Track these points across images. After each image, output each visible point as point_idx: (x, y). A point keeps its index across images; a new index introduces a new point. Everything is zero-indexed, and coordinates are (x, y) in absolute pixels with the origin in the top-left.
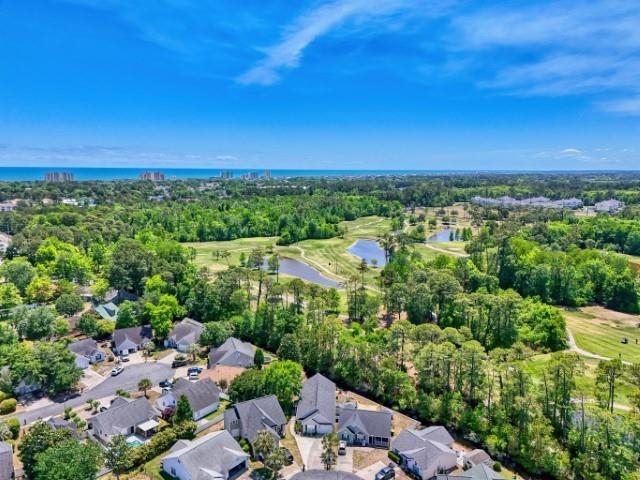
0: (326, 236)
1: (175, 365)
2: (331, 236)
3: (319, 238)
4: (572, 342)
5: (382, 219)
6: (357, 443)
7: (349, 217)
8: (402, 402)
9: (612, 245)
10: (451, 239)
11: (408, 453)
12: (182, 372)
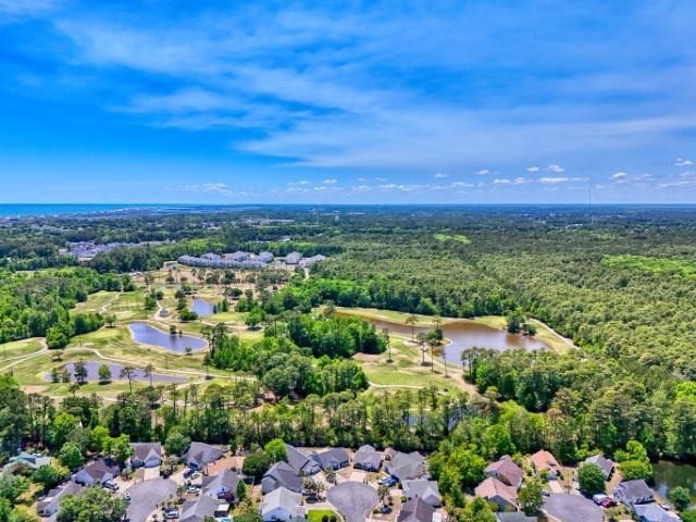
0: (94, 328)
1: (165, 475)
2: (99, 327)
3: (86, 332)
4: (370, 383)
5: (116, 295)
6: (336, 469)
7: (81, 298)
8: (332, 442)
9: (329, 301)
10: (215, 312)
11: (366, 461)
12: (178, 478)
